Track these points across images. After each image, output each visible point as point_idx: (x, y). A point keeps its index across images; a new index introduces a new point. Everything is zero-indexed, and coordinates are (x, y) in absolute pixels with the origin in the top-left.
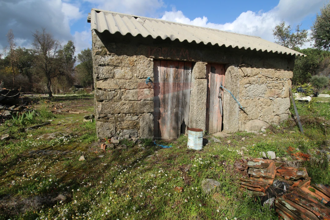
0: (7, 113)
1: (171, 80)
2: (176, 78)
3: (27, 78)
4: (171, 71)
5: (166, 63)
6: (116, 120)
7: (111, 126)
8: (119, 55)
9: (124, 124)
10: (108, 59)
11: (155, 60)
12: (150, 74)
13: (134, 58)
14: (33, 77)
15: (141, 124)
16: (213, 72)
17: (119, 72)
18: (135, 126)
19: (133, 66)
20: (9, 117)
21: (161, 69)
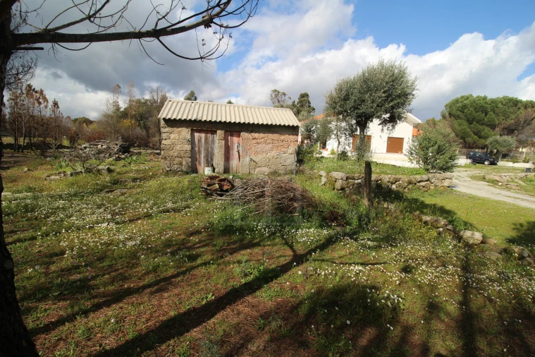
0: (123, 156)
1: (203, 140)
2: (206, 139)
3: (144, 133)
4: (203, 135)
5: (199, 131)
6: (171, 160)
7: (168, 162)
8: (172, 127)
9: (175, 162)
10: (167, 129)
11: (192, 130)
12: (189, 137)
13: (180, 129)
14: (150, 132)
15: (184, 163)
16: (232, 135)
17: (172, 136)
18: (181, 164)
19: (179, 133)
20: (124, 159)
21: (197, 135)
